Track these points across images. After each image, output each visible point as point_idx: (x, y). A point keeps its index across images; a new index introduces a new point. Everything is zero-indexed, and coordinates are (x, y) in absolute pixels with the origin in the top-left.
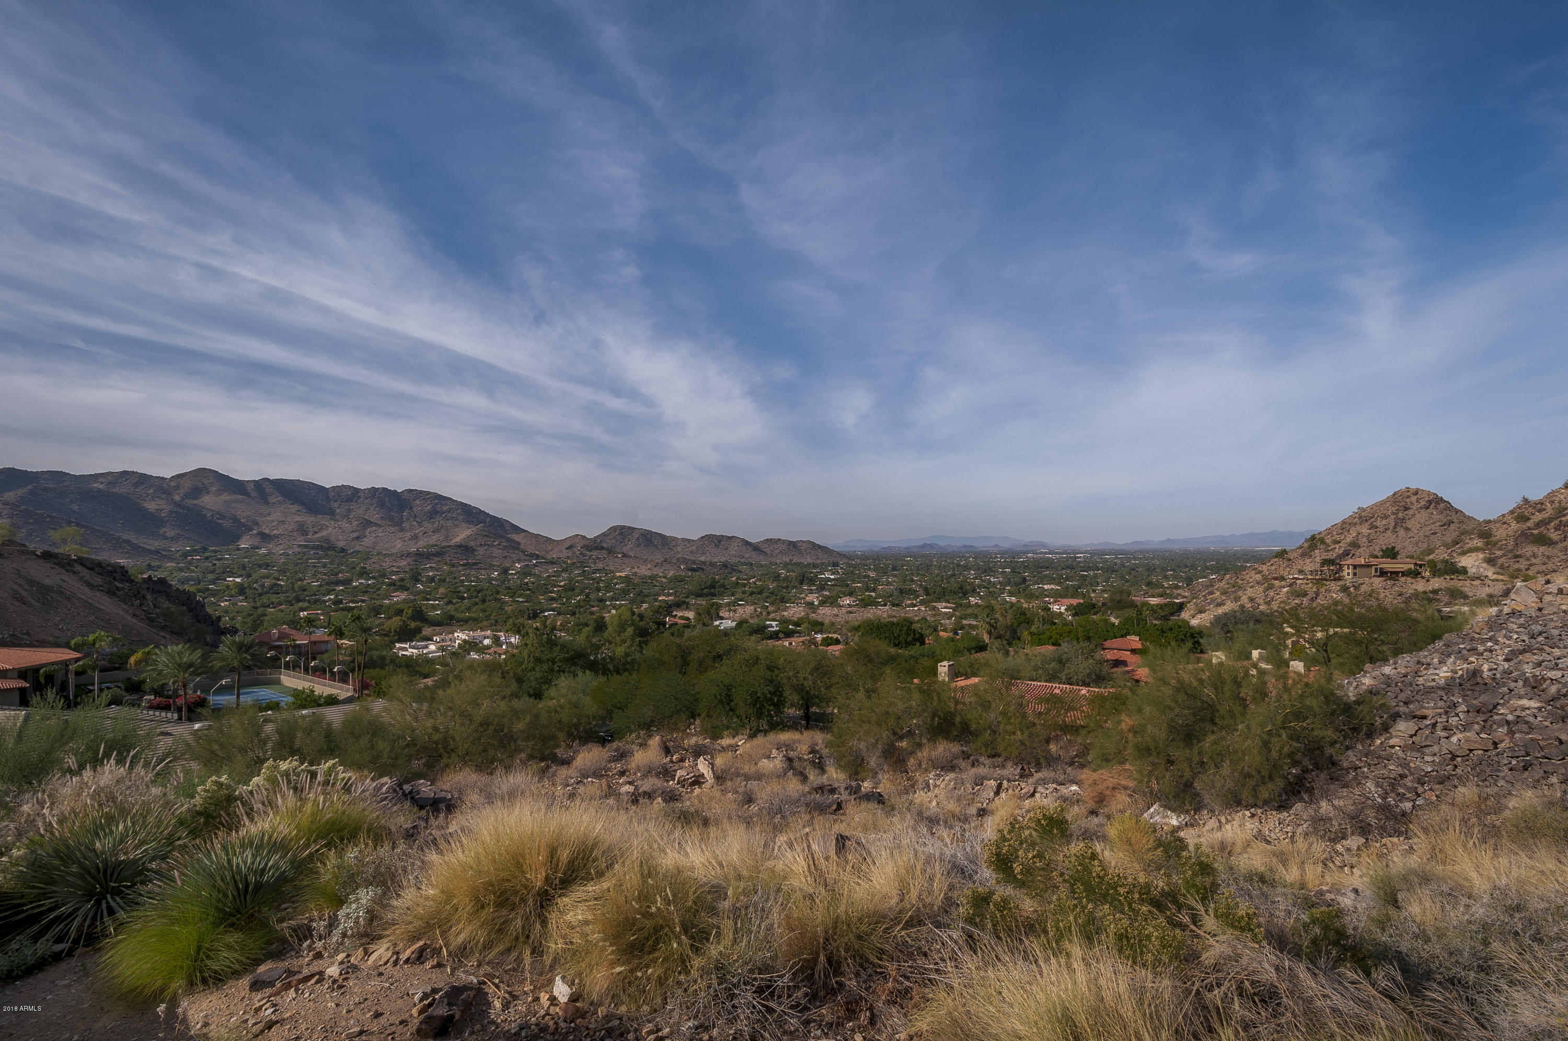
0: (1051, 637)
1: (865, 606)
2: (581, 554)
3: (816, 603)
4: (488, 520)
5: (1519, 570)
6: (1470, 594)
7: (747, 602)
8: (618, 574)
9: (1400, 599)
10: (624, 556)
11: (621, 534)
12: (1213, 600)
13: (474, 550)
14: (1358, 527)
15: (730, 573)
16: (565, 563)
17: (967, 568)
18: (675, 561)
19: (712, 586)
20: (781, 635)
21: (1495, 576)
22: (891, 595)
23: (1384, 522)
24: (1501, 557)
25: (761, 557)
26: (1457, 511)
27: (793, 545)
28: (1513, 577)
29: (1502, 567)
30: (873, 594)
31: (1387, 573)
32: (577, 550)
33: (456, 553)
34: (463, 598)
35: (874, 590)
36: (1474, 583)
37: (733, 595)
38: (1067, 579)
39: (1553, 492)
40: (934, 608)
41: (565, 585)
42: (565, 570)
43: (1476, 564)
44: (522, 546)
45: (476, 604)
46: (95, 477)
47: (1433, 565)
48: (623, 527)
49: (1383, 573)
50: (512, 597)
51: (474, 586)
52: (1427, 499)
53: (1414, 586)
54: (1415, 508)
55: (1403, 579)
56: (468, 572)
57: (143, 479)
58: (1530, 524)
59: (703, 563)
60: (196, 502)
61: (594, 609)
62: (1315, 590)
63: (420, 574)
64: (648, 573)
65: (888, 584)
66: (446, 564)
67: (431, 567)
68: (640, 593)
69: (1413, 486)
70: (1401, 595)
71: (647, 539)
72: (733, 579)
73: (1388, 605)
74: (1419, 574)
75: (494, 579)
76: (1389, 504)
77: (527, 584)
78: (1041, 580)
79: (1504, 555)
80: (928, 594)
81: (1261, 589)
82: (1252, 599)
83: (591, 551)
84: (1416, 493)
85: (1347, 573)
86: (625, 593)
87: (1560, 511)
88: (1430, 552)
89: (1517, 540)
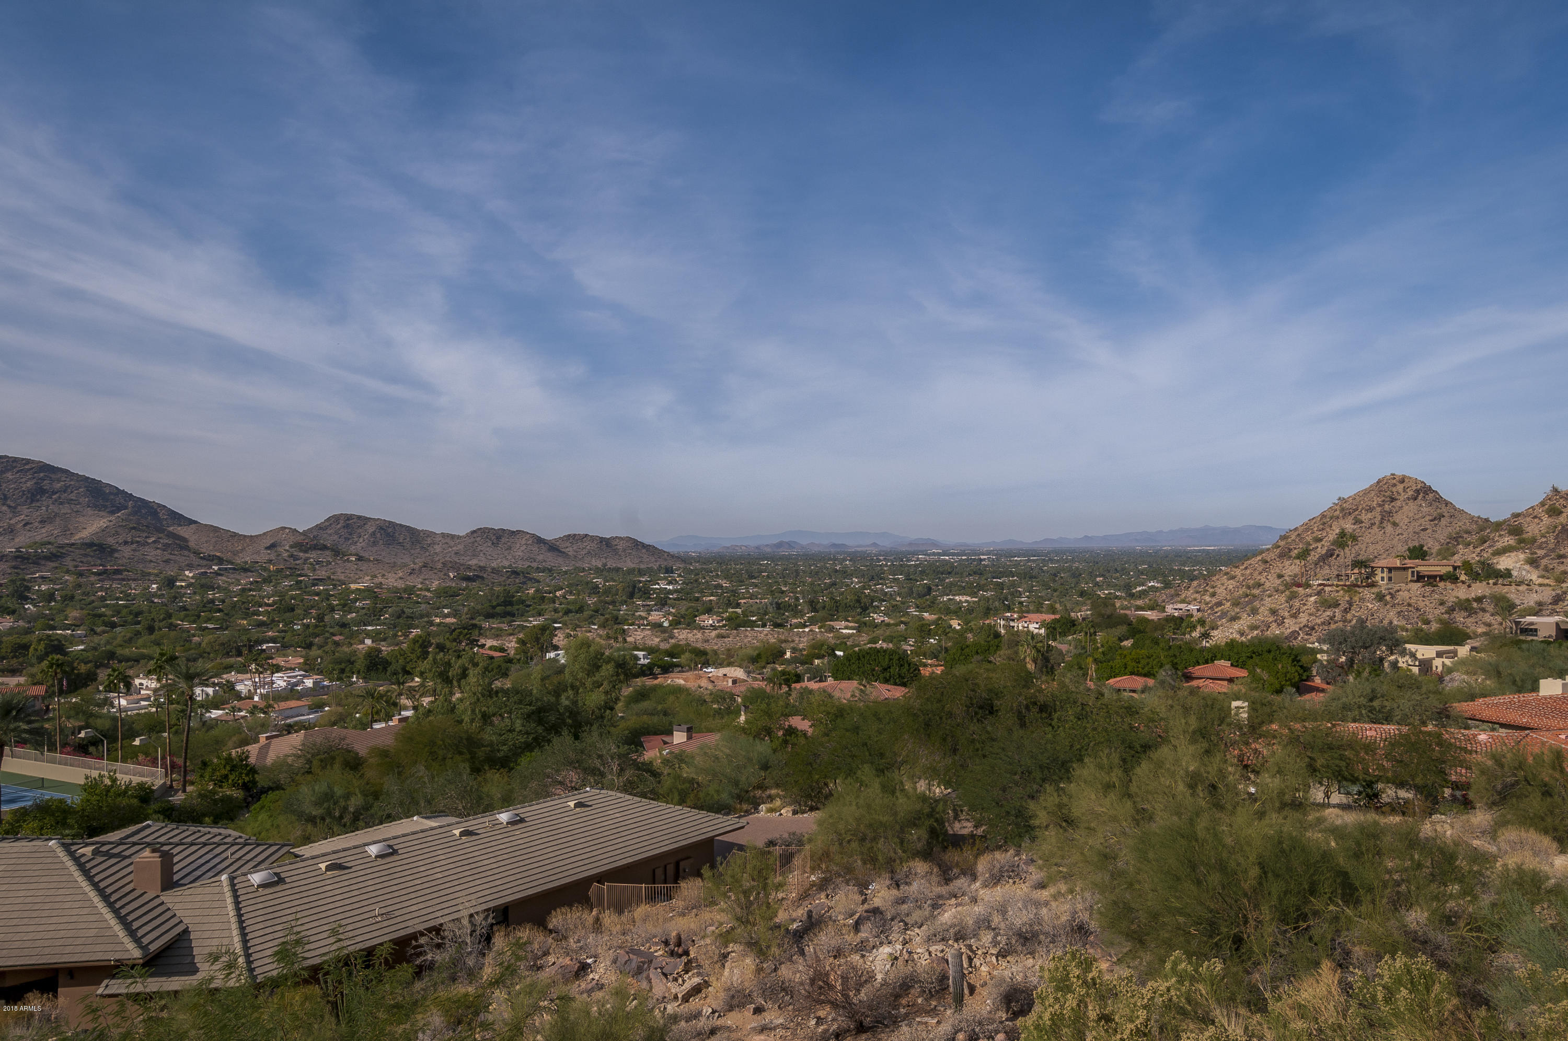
1: (737, 627)
2: (292, 556)
3: (666, 624)
4: (130, 504)
5: (1564, 573)
6: (1518, 602)
8: (353, 586)
9: (1443, 609)
10: (360, 559)
11: (347, 526)
12: (1224, 614)
13: (114, 551)
14: (1341, 522)
15: (525, 583)
16: (265, 569)
17: (845, 573)
18: (439, 566)
19: (508, 602)
20: (657, 670)
21: (1540, 581)
22: (765, 614)
23: (1369, 515)
24: (1543, 557)
25: (560, 560)
26: (1447, 503)
27: (606, 544)
28: (1559, 581)
29: (1546, 569)
30: (739, 611)
31: (1423, 577)
32: (285, 550)
33: (86, 555)
34: (113, 625)
35: (738, 605)
36: (1520, 588)
37: (540, 615)
38: (981, 587)
40: (831, 629)
41: (274, 603)
42: (267, 581)
43: (1518, 565)
44: (192, 544)
45: (138, 634)
47: (1467, 566)
48: (349, 517)
49: (1420, 578)
50: (194, 622)
51: (125, 606)
52: (1414, 488)
53: (1455, 593)
54: (1402, 498)
55: (1442, 584)
56: (107, 584)
58: (1562, 518)
59: (482, 568)
61: (337, 638)
62: (1347, 598)
63: (28, 589)
64: (400, 584)
65: (753, 596)
66: (68, 572)
67: (42, 577)
69: (1399, 473)
70: (1442, 603)
71: (388, 535)
72: (532, 591)
73: (1430, 617)
74: (1457, 578)
75: (155, 595)
76: (1373, 493)
77: (212, 601)
78: (949, 590)
79: (1546, 555)
80: (814, 610)
81: (1283, 599)
82: (1274, 612)
83: (306, 552)
84: (1402, 481)
85: (1380, 577)
86: (374, 614)
88: (1449, 551)
89: (1556, 537)
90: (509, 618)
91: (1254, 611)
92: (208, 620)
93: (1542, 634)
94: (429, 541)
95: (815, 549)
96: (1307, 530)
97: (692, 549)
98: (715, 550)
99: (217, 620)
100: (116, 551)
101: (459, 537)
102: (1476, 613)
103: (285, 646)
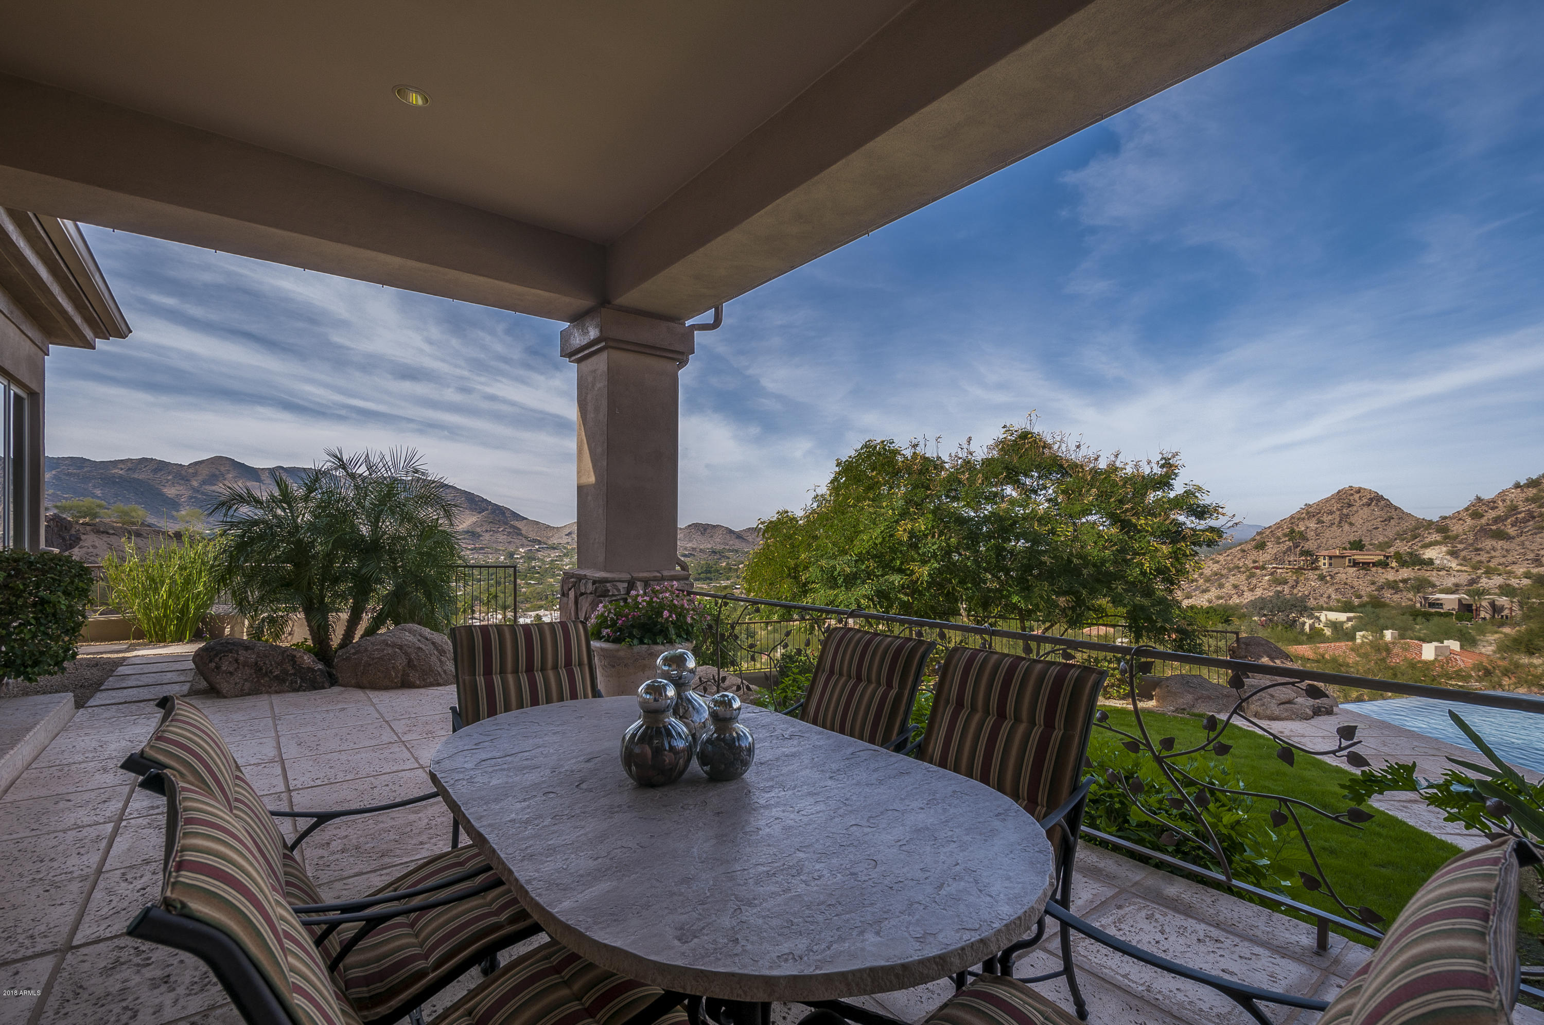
4: (490, 507)
5: (1481, 562)
6: (1438, 583)
9: (1373, 588)
14: (1307, 522)
15: (719, 559)
16: (565, 548)
19: (708, 571)
21: (1459, 568)
23: (1330, 517)
24: (1463, 550)
25: (744, 544)
26: (1396, 508)
28: (1475, 568)
29: (1464, 559)
31: (1359, 563)
33: (464, 538)
36: (1441, 573)
37: (728, 580)
39: (1503, 491)
41: (569, 569)
42: (566, 555)
43: (1440, 556)
44: (523, 532)
45: (491, 586)
46: (115, 463)
47: (1398, 556)
49: (1355, 564)
50: (524, 579)
52: (1368, 497)
53: (1385, 576)
54: (1357, 505)
55: (1374, 569)
56: (476, 556)
57: (161, 466)
58: (1483, 521)
59: (694, 549)
60: (214, 488)
62: (1295, 578)
69: (1356, 485)
70: (1373, 583)
72: (724, 564)
73: (1363, 593)
74: (1388, 564)
75: (502, 563)
76: (1333, 501)
77: (534, 567)
79: (1465, 549)
81: (1243, 577)
82: (1235, 587)
84: (1359, 492)
85: (1323, 563)
87: (1513, 509)
88: (1389, 545)
89: (1475, 535)
90: (709, 581)
91: (1221, 586)
92: (531, 579)
93: (1447, 607)
96: (1278, 528)
99: (535, 579)
100: (481, 536)
101: (681, 529)
102: (1401, 591)
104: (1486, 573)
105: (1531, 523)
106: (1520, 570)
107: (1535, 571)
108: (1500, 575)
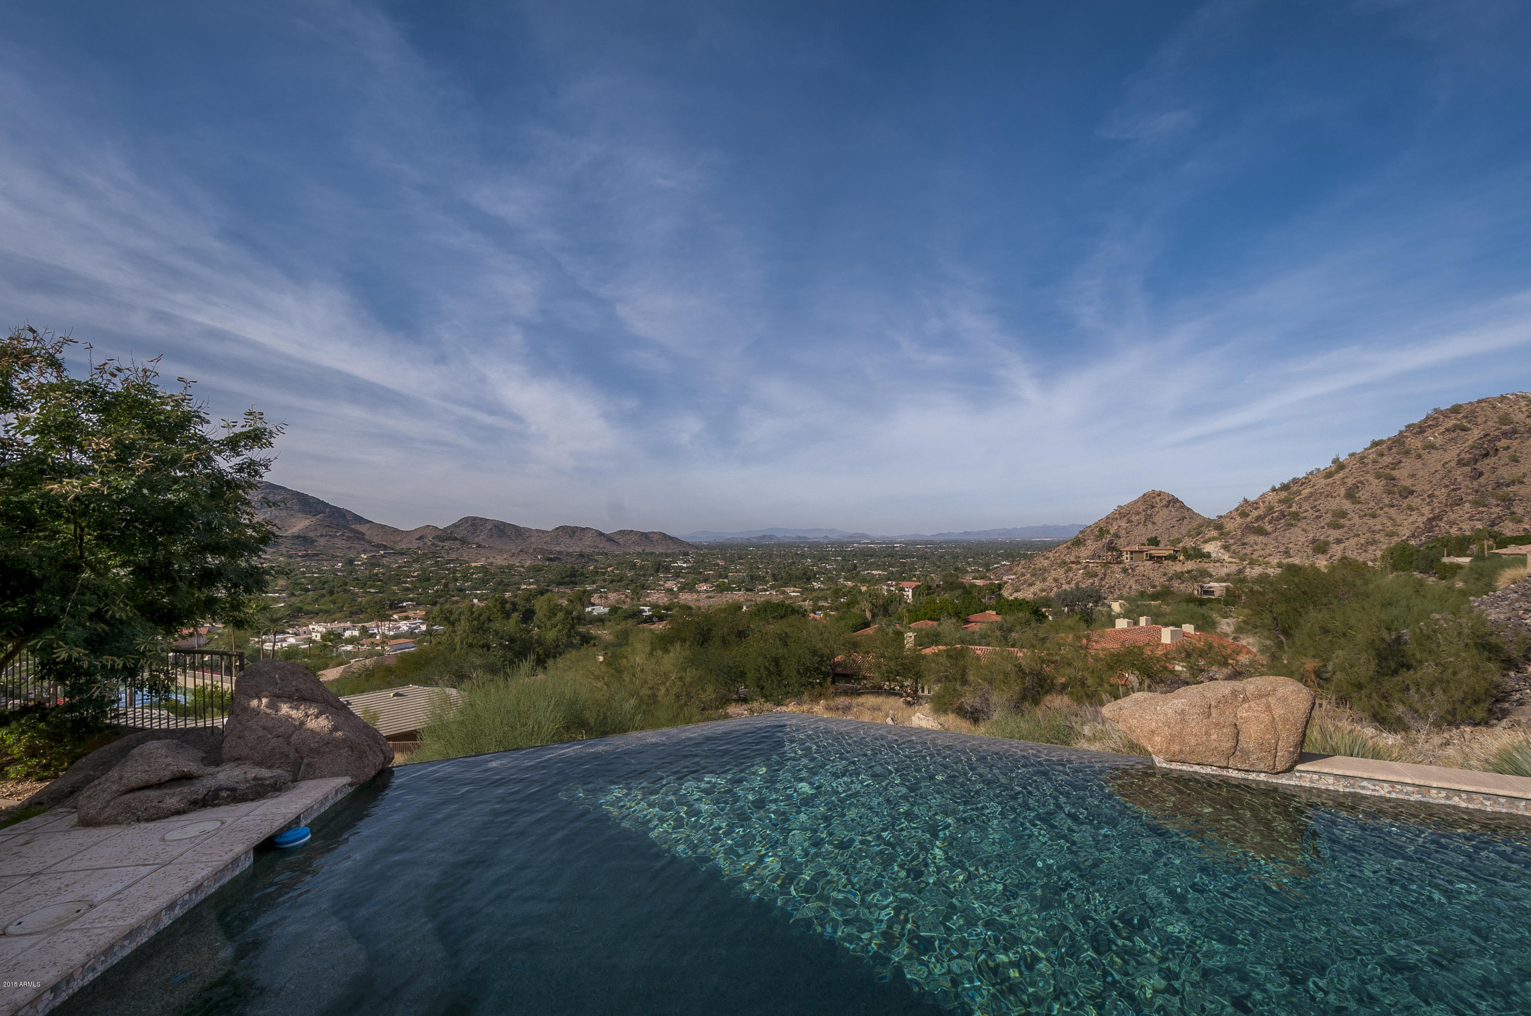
0: (926, 614)
1: (722, 592)
2: (433, 544)
3: (675, 589)
4: (327, 510)
5: (1246, 554)
6: (1214, 574)
7: (609, 589)
8: (473, 564)
9: (1165, 578)
10: (479, 546)
11: (473, 525)
12: (1025, 582)
14: (1119, 521)
15: (587, 562)
16: (415, 553)
17: (803, 556)
18: (531, 551)
19: (573, 574)
20: (655, 619)
21: (1230, 560)
22: (743, 582)
23: (1137, 517)
24: (1233, 544)
25: (615, 547)
26: (1188, 509)
27: (645, 536)
28: (1242, 560)
29: (1234, 552)
30: (726, 581)
31: (1154, 557)
32: (429, 540)
33: (294, 544)
34: (307, 590)
35: (726, 577)
36: (1216, 565)
37: (594, 583)
38: (890, 566)
39: (1264, 494)
40: (784, 592)
41: (418, 575)
42: (416, 561)
43: (1216, 550)
44: (367, 537)
45: (323, 596)
47: (1185, 550)
48: (475, 519)
49: (1151, 558)
50: (362, 588)
51: (317, 578)
52: (1167, 499)
53: (1174, 568)
54: (1159, 506)
55: (1166, 562)
56: (308, 563)
58: (1249, 519)
59: (560, 553)
61: (455, 599)
62: (1103, 571)
64: (505, 563)
65: (737, 571)
66: (282, 555)
68: (500, 583)
69: (1157, 489)
70: (1165, 575)
71: (500, 530)
72: (592, 568)
73: (1157, 583)
74: (1177, 558)
75: (339, 570)
76: (1140, 503)
77: (377, 574)
78: (870, 567)
79: (1235, 543)
80: (776, 580)
81: (1062, 571)
82: (1056, 580)
83: (443, 542)
84: (1159, 495)
85: (1126, 558)
86: (484, 582)
87: (1270, 509)
88: (1179, 541)
89: (1242, 531)
90: (572, 585)
91: (1044, 580)
92: (371, 587)
93: (1217, 594)
94: (527, 534)
95: (787, 540)
96: (1097, 527)
97: (704, 540)
98: (721, 540)
99: (377, 587)
100: (315, 541)
101: (547, 532)
102: (1186, 581)
103: (418, 604)
104: (1250, 563)
105: (1283, 521)
106: (1275, 561)
107: (1285, 561)
108: (1260, 565)
